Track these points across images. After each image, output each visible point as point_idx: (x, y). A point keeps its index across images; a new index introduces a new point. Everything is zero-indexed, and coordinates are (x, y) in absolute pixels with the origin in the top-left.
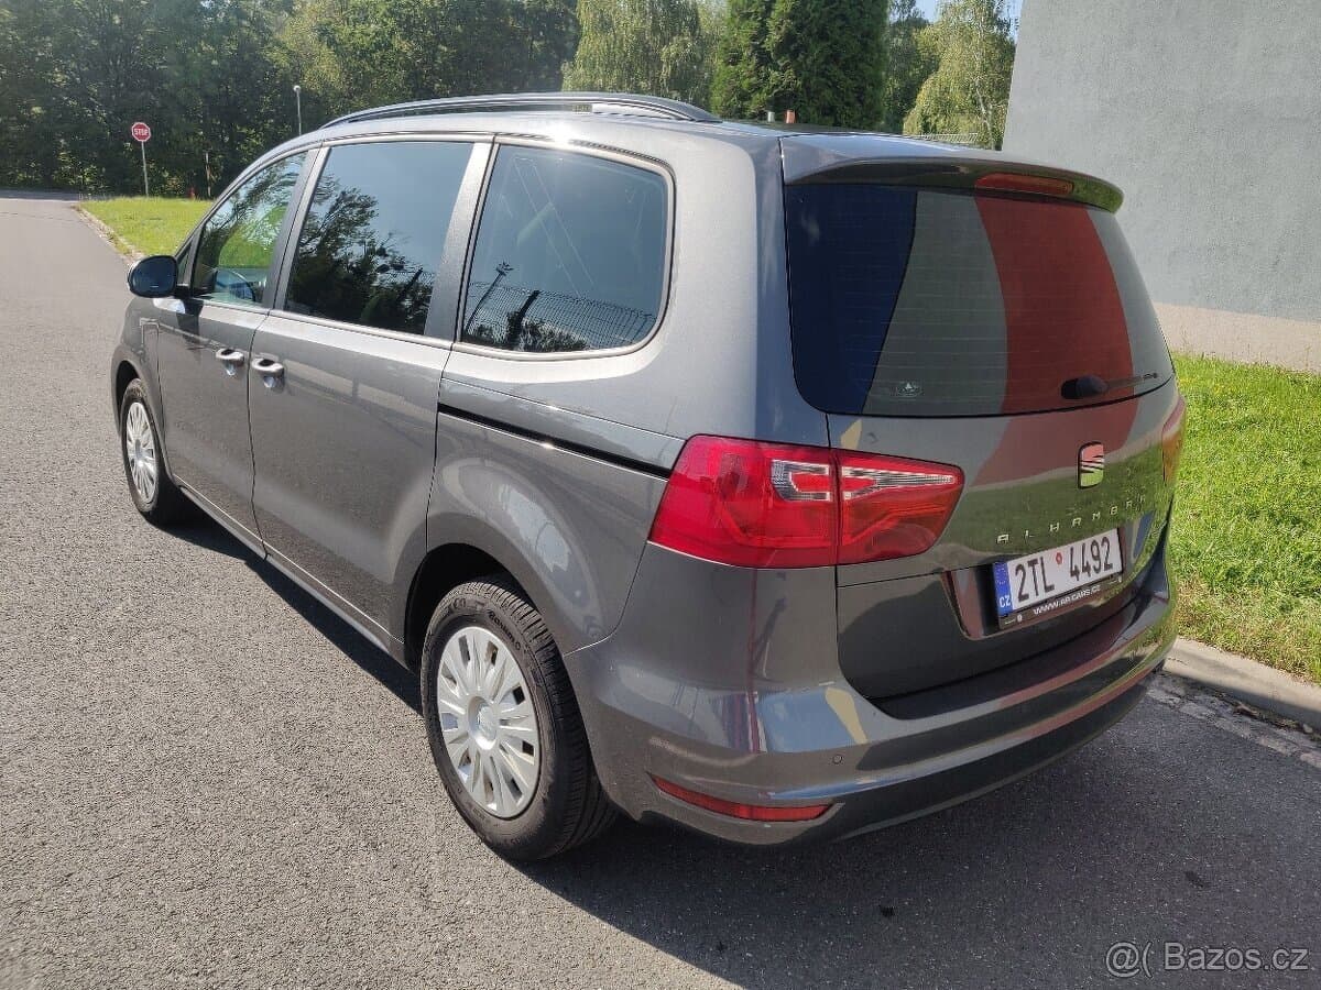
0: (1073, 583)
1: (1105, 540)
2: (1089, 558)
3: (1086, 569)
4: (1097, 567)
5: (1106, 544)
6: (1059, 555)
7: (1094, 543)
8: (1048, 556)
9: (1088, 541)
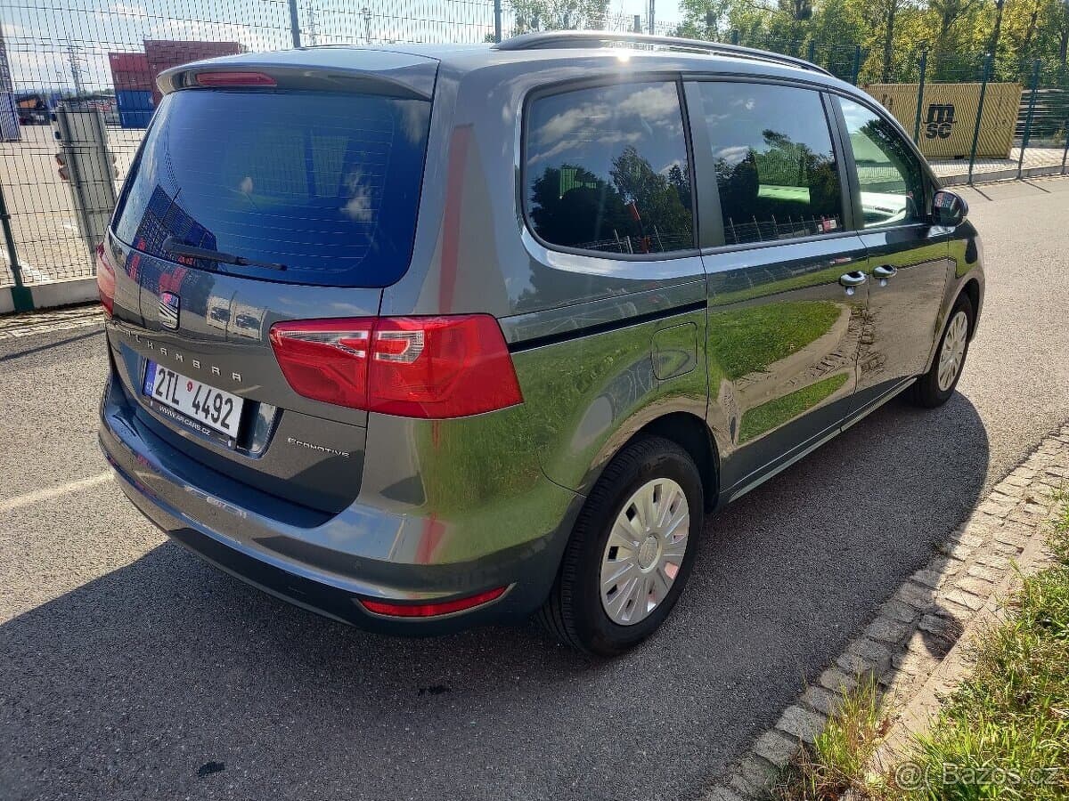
0: (191, 412)
1: (229, 401)
2: (210, 403)
3: (206, 411)
4: (216, 416)
5: (229, 404)
6: (190, 383)
7: (219, 396)
8: (183, 380)
9: (215, 391)
